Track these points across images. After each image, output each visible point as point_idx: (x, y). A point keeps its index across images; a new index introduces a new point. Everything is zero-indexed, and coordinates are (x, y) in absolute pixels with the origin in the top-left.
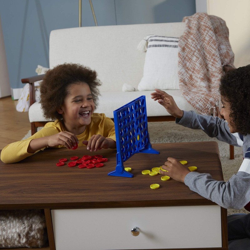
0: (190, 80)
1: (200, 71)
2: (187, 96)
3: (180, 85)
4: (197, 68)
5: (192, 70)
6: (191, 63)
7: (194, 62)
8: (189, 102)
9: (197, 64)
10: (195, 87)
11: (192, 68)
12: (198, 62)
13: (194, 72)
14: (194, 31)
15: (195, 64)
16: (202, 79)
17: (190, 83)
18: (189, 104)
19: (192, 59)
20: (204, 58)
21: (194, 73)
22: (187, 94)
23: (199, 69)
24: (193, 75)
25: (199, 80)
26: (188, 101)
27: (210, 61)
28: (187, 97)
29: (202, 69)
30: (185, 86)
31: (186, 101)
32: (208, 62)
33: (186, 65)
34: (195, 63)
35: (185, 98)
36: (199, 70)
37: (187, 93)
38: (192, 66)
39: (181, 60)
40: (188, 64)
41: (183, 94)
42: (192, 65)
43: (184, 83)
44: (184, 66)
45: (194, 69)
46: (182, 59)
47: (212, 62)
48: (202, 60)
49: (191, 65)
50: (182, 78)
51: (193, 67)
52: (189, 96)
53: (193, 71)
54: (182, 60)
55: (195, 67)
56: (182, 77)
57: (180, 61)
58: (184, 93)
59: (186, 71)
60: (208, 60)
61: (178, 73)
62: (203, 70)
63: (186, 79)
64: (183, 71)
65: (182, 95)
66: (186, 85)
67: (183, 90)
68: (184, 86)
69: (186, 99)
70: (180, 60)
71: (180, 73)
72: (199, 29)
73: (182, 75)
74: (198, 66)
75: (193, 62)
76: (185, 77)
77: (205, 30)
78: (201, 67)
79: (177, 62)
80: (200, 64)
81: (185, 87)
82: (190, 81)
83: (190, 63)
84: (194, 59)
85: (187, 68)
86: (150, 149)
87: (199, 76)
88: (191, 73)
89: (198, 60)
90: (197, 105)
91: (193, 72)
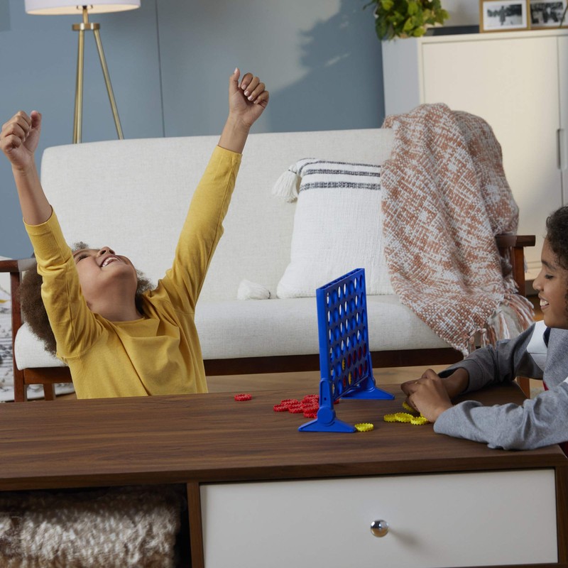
0: (415, 267)
1: (440, 246)
2: (415, 302)
3: (392, 280)
4: (431, 239)
5: (418, 243)
6: (416, 227)
7: (424, 223)
8: (420, 316)
9: (431, 228)
10: (432, 283)
11: (418, 238)
12: (433, 223)
13: (426, 247)
14: (418, 148)
15: (427, 230)
16: (448, 265)
17: (417, 275)
18: (421, 322)
19: (417, 218)
20: (448, 216)
21: (425, 252)
22: (415, 299)
23: (436, 241)
24: (421, 255)
25: (440, 268)
26: (417, 314)
27: (463, 221)
28: (414, 305)
29: (446, 241)
30: (406, 281)
31: (414, 315)
32: (458, 225)
33: (402, 230)
34: (426, 226)
35: (410, 307)
36: (437, 244)
37: (414, 297)
38: (417, 235)
39: (391, 219)
40: (408, 229)
41: (404, 299)
42: (417, 231)
43: (401, 274)
44: (399, 234)
45: (424, 242)
46: (392, 216)
47: (469, 225)
48: (443, 219)
49: (415, 231)
50: (396, 263)
51: (422, 235)
52: (419, 302)
53: (422, 245)
54: (393, 219)
55: (428, 237)
56: (395, 260)
57: (389, 223)
58: (407, 296)
59: (404, 246)
60: (457, 220)
61: (385, 252)
62: (448, 245)
63: (406, 265)
64: (397, 245)
65: (401, 300)
66: (408, 278)
67: (402, 290)
68: (404, 281)
69: (414, 311)
70: (388, 220)
71: (389, 251)
72: (429, 144)
73: (396, 254)
74: (433, 234)
75: (421, 224)
76: (402, 261)
77: (445, 147)
78: (441, 237)
79: (379, 226)
80: (440, 230)
81: (407, 284)
82: (416, 270)
83: (412, 226)
84: (423, 216)
85: (406, 239)
86: (372, 390)
87: (438, 257)
88: (417, 250)
89: (434, 220)
90: (442, 325)
91: (421, 249)
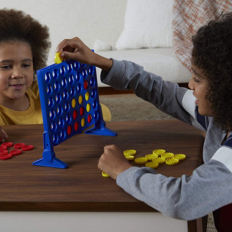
0: (189, 32)
1: (204, 19)
2: (182, 55)
3: (173, 41)
4: (200, 15)
5: (193, 18)
6: (192, 8)
7: (197, 5)
9: (200, 9)
11: (193, 15)
12: (202, 5)
13: (196, 20)
15: (198, 9)
17: (189, 37)
18: (184, 67)
19: (193, 2)
21: (196, 23)
22: (182, 53)
23: (203, 16)
24: (194, 25)
26: (182, 63)
27: (221, 4)
28: (181, 57)
29: (208, 16)
30: (181, 41)
31: (180, 63)
32: (218, 6)
33: (184, 10)
34: (198, 7)
35: (178, 58)
36: (202, 18)
37: (182, 51)
38: (193, 12)
39: (177, 4)
40: (187, 9)
41: (176, 53)
42: (193, 10)
43: (179, 37)
44: (182, 12)
45: (196, 16)
46: (178, 2)
47: (224, 6)
48: (209, 3)
49: (191, 10)
50: (177, 30)
51: (195, 13)
52: (184, 55)
53: (194, 19)
54: (179, 4)
55: (198, 14)
56: (177, 28)
57: (176, 6)
58: (178, 51)
59: (184, 19)
60: (218, 3)
61: (172, 23)
62: (210, 18)
63: (183, 31)
64: (180, 19)
65: (174, 54)
66: (182, 39)
67: (176, 47)
68: (179, 41)
69: (180, 60)
70: (176, 4)
71: (175, 23)
73: (178, 25)
74: (201, 12)
75: (195, 6)
76: (181, 29)
78: (206, 14)
79: (171, 7)
80: (205, 9)
81: (181, 43)
82: (189, 34)
83: (190, 8)
85: (186, 15)
86: (103, 129)
88: (191, 22)
89: (203, 3)
91: (194, 21)
